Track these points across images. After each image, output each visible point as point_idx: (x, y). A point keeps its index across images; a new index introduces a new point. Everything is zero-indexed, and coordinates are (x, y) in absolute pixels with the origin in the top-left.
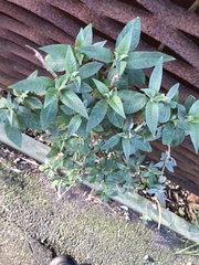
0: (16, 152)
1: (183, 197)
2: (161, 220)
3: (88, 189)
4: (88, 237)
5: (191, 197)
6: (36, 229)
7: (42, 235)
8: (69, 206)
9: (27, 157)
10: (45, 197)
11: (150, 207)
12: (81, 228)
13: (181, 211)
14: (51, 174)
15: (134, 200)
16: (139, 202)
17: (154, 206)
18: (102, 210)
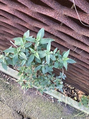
0: (8, 75)
1: (76, 92)
2: (66, 102)
4: (37, 110)
5: (79, 92)
6: (16, 107)
7: (18, 109)
8: (29, 97)
9: (12, 77)
10: (19, 93)
11: (62, 97)
12: (34, 106)
13: (75, 98)
14: (21, 83)
15: (55, 93)
16: (57, 94)
17: (64, 96)
18: (42, 98)
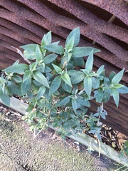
0: (8, 108)
1: (115, 135)
2: (100, 151)
3: (53, 131)
4: (53, 163)
5: (119, 135)
6: (20, 158)
7: (24, 162)
8: (41, 143)
9: (15, 111)
10: (26, 136)
11: (93, 142)
12: (49, 157)
13: (114, 145)
14: (29, 122)
15: (83, 137)
16: (86, 139)
17: (96, 141)
18: (62, 145)
